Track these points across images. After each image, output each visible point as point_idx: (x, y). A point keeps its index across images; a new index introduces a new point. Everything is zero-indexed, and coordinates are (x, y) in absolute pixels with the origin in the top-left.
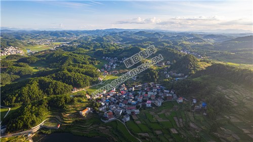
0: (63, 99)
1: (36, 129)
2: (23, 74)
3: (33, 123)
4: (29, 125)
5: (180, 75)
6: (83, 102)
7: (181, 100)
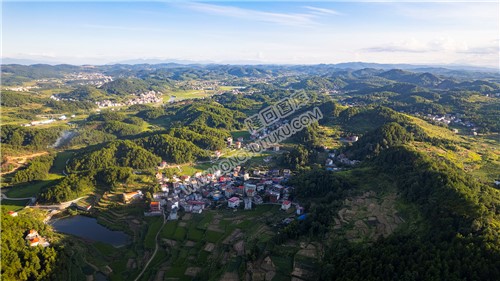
0: (114, 174)
1: (65, 205)
2: (123, 133)
3: (63, 198)
4: (58, 200)
5: (353, 163)
6: (143, 182)
7: (286, 206)
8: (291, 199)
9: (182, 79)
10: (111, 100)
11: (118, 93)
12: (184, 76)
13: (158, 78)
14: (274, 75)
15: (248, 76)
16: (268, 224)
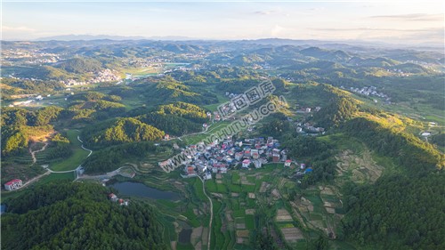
1: (111, 175)
7: (288, 164)
8: (288, 158)
9: (126, 56)
10: (74, 79)
11: (77, 72)
12: (126, 53)
13: (104, 56)
14: (207, 51)
15: (185, 52)
16: (286, 176)
